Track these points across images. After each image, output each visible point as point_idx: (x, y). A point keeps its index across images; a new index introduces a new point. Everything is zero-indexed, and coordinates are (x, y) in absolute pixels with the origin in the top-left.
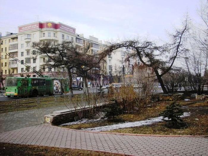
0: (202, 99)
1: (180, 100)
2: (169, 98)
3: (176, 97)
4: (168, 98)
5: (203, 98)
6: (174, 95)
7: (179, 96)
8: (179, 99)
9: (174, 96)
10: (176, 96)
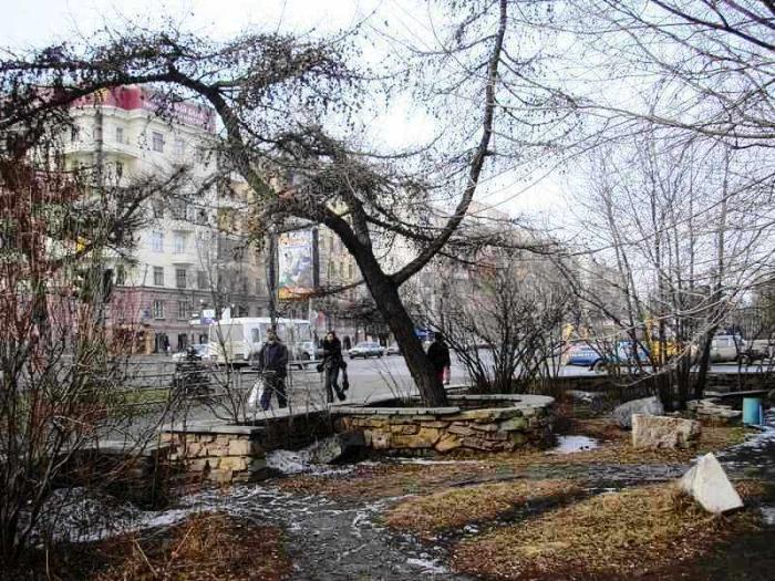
0: (678, 445)
1: (515, 448)
2: (433, 434)
3: (488, 428)
4: (429, 434)
5: (680, 434)
6: (470, 414)
7: (512, 425)
8: (510, 445)
9: (471, 421)
10: (484, 422)
